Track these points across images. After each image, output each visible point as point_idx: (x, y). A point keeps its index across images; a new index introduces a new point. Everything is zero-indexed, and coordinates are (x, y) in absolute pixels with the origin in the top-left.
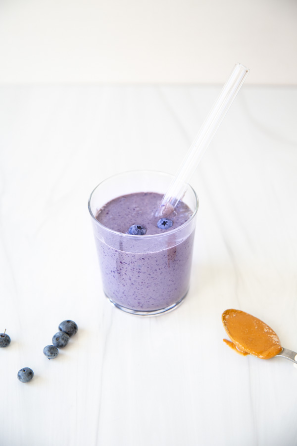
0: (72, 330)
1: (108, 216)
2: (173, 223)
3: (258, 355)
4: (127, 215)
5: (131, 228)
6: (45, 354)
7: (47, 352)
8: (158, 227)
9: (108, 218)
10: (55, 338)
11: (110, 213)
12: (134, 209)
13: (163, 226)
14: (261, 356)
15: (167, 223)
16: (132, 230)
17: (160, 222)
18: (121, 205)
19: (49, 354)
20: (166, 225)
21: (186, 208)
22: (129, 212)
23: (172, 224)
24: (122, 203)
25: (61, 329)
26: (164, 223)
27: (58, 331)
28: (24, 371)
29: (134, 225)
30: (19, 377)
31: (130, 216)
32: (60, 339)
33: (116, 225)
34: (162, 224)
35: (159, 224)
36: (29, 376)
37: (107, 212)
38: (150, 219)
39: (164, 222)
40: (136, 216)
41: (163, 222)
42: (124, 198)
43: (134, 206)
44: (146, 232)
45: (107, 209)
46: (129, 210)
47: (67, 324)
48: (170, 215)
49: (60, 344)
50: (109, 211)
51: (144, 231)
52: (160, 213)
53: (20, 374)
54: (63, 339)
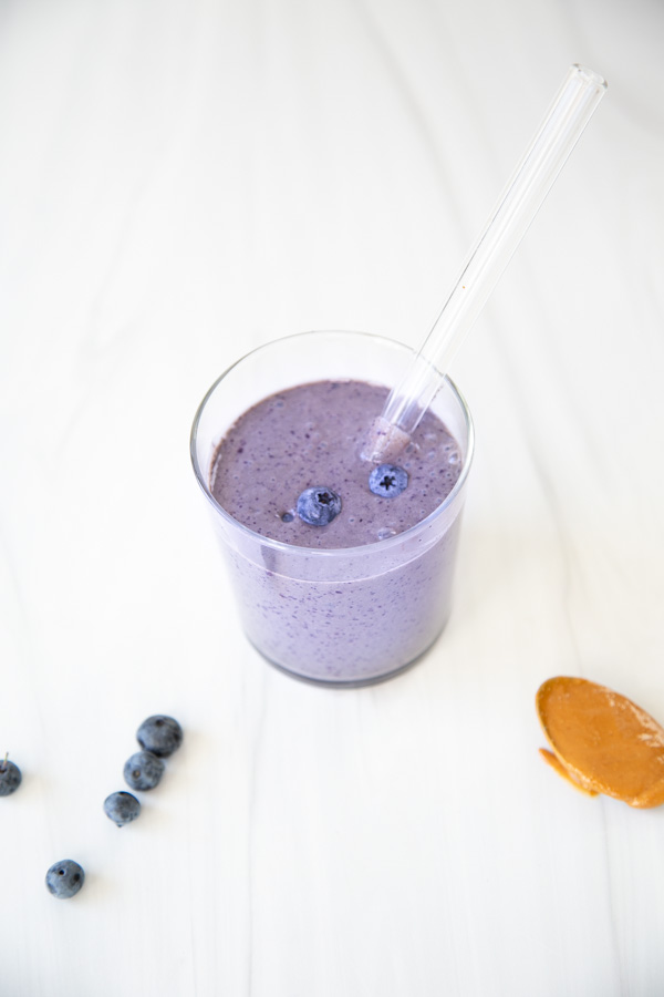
0: (169, 744)
1: (241, 459)
2: (409, 477)
3: (628, 802)
4: (290, 455)
5: (304, 501)
6: (109, 816)
7: (112, 814)
8: (371, 492)
9: (241, 465)
10: (131, 771)
11: (246, 448)
12: (308, 436)
13: (384, 488)
14: (636, 802)
15: (394, 482)
16: (307, 505)
17: (377, 478)
18: (274, 421)
19: (119, 817)
20: (391, 488)
21: (442, 431)
22: (296, 445)
23: (406, 480)
24: (275, 414)
25: (141, 743)
26: (387, 483)
27: (136, 749)
28: (62, 873)
29: (310, 492)
30: (50, 887)
31: (297, 458)
32: (143, 776)
33: (263, 490)
34: (382, 484)
35: (374, 483)
36: (73, 885)
37: (239, 445)
38: (349, 467)
39: (386, 478)
40: (315, 459)
41: (382, 479)
42: (279, 401)
43: (308, 424)
44: (341, 508)
45: (237, 439)
46: (294, 439)
47: (156, 729)
48: (401, 454)
49: (143, 786)
50: (243, 443)
51: (337, 506)
52: (374, 451)
53: (52, 881)
54: (149, 774)
